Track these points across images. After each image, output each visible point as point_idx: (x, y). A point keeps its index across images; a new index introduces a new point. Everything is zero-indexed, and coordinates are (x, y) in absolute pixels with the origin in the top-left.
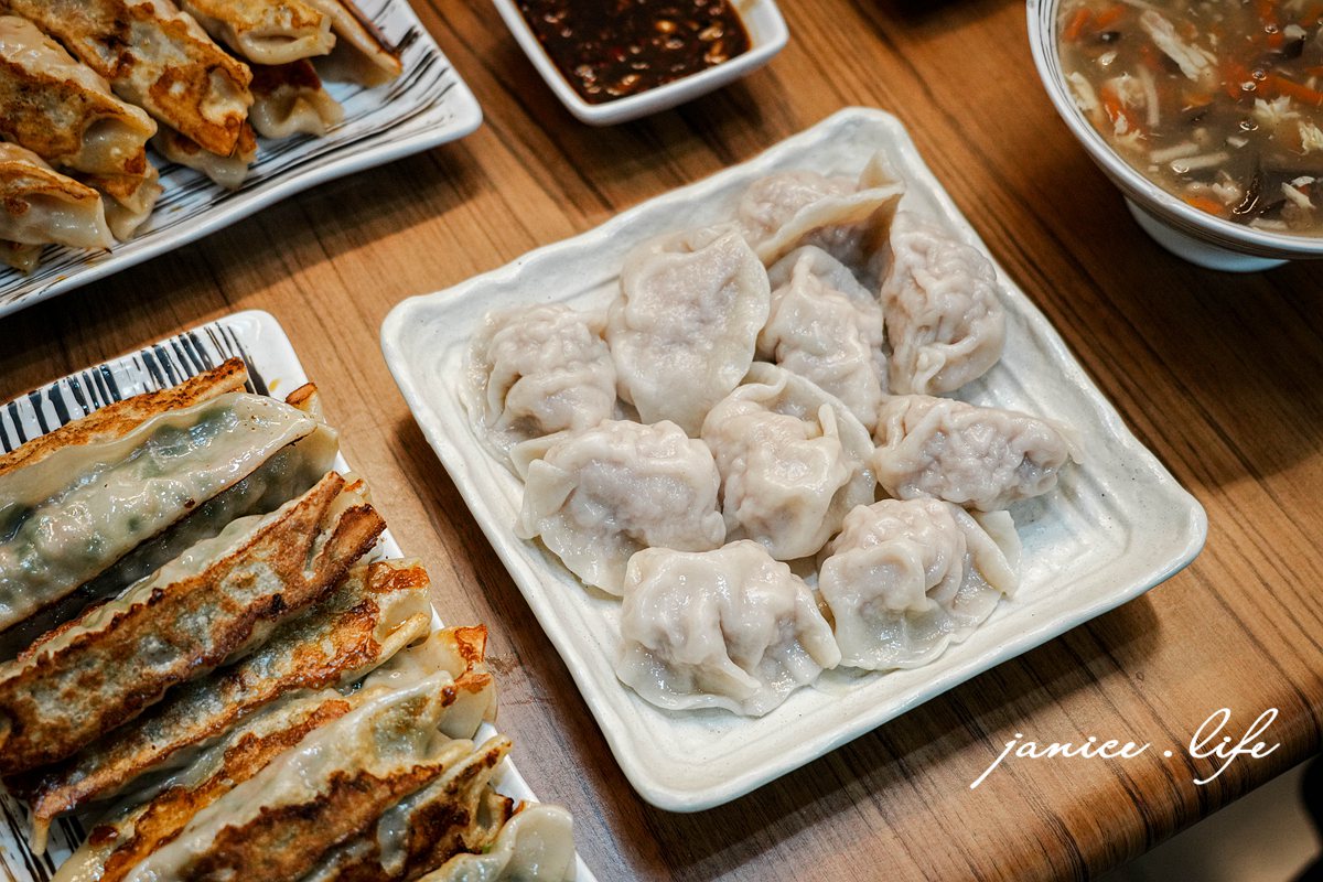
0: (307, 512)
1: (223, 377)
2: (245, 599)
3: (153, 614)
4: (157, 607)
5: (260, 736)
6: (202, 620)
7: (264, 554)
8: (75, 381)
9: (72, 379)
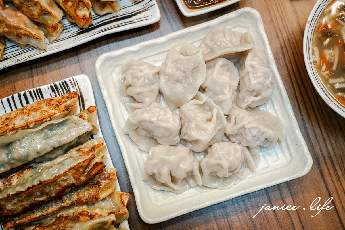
0: (84, 164)
1: (71, 99)
2: (65, 184)
3: (38, 187)
4: (40, 186)
6: (52, 188)
7: (71, 173)
8: (31, 91)
9: (30, 91)
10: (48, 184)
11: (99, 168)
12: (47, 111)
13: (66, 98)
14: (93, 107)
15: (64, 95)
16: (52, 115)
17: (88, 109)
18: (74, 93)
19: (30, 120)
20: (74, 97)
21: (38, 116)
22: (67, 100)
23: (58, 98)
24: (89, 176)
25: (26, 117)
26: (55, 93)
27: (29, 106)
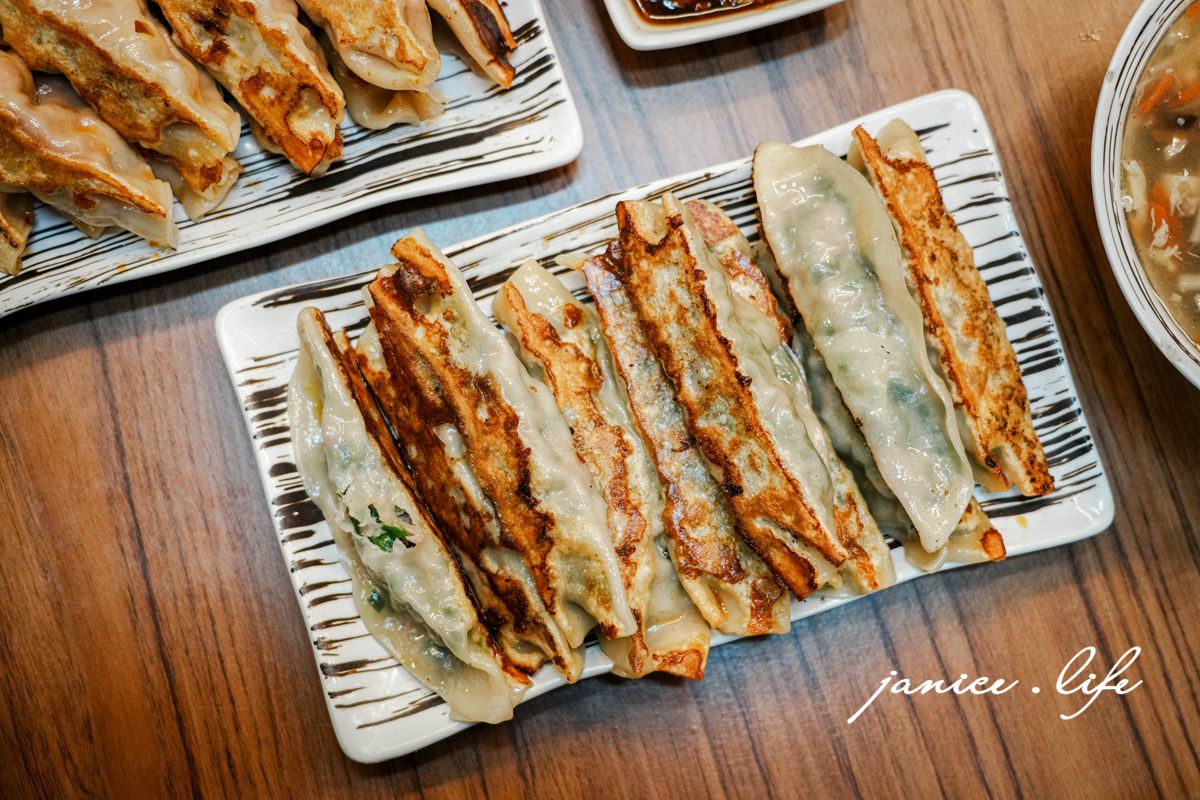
0: (811, 528)
1: (1029, 473)
2: (739, 460)
3: (730, 375)
4: (735, 380)
5: (628, 460)
6: (724, 419)
7: (777, 483)
8: (1050, 332)
9: (1052, 329)
10: (741, 405)
11: (795, 577)
12: (986, 393)
13: (1030, 453)
14: (1000, 548)
15: (1038, 445)
16: (972, 407)
17: (993, 531)
18: (1049, 480)
19: (952, 333)
20: (1033, 480)
21: (966, 361)
22: (1025, 455)
23: (1028, 426)
24: (765, 542)
25: (961, 320)
26: (1045, 414)
27: (999, 328)
